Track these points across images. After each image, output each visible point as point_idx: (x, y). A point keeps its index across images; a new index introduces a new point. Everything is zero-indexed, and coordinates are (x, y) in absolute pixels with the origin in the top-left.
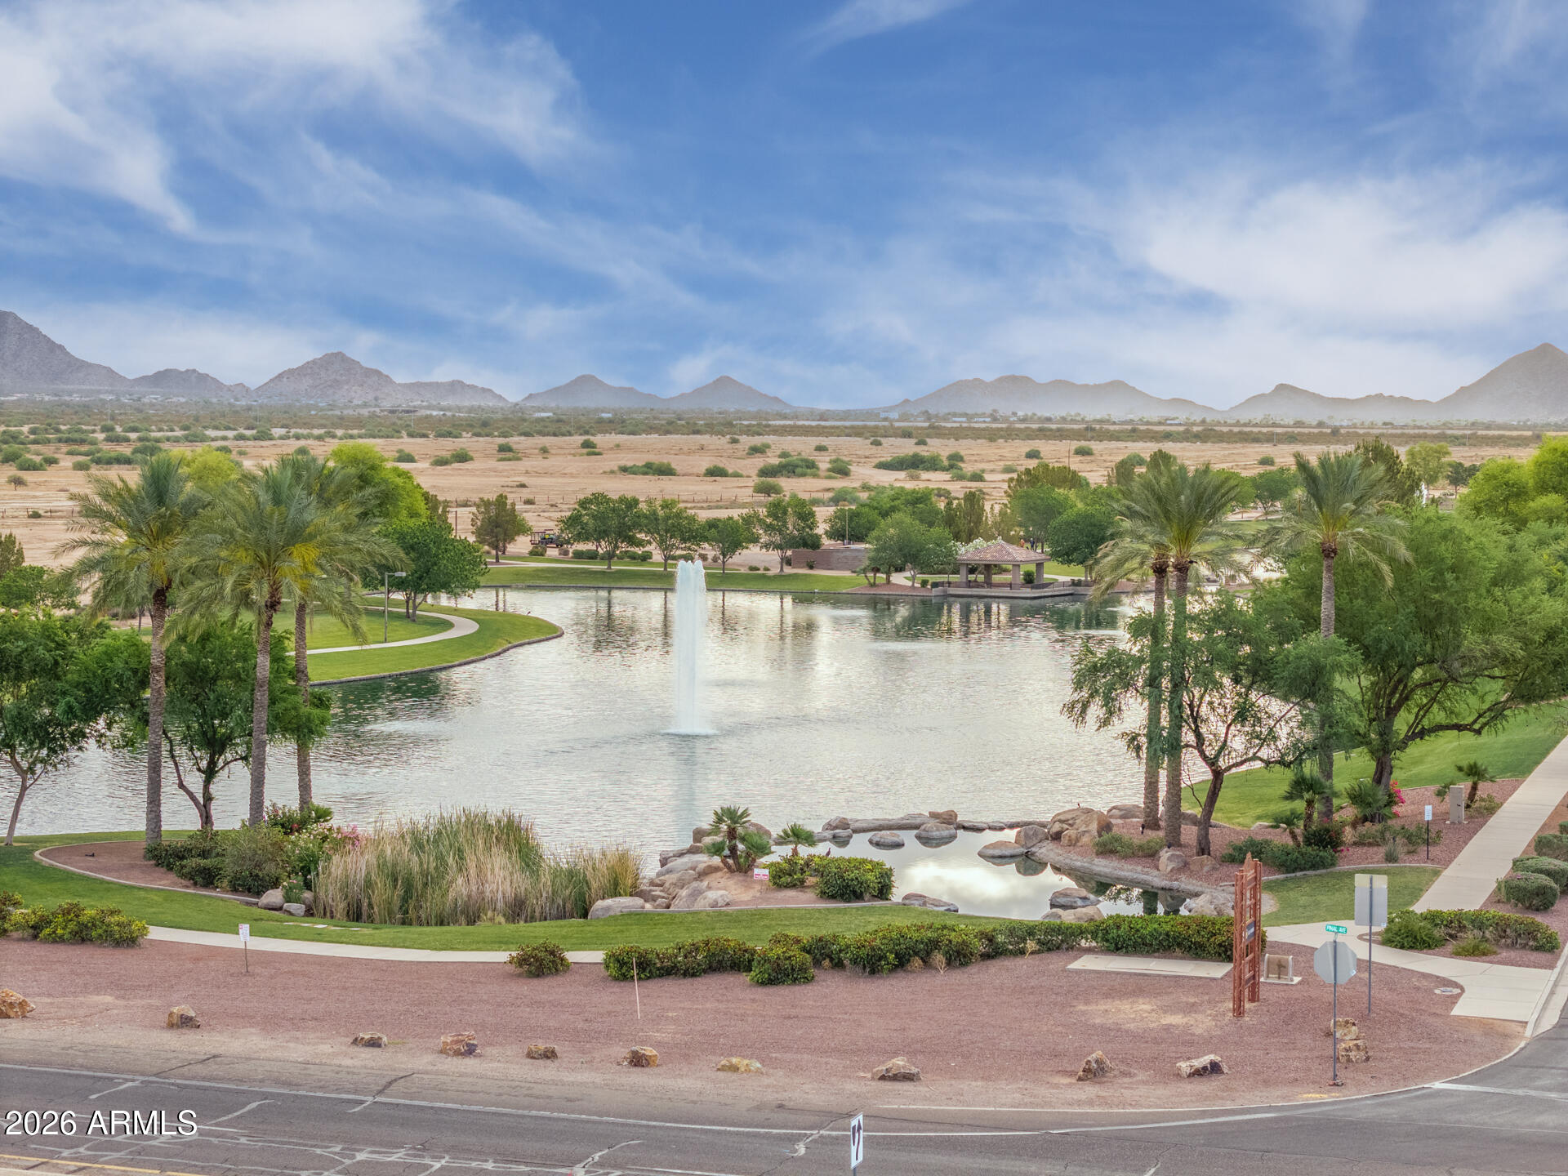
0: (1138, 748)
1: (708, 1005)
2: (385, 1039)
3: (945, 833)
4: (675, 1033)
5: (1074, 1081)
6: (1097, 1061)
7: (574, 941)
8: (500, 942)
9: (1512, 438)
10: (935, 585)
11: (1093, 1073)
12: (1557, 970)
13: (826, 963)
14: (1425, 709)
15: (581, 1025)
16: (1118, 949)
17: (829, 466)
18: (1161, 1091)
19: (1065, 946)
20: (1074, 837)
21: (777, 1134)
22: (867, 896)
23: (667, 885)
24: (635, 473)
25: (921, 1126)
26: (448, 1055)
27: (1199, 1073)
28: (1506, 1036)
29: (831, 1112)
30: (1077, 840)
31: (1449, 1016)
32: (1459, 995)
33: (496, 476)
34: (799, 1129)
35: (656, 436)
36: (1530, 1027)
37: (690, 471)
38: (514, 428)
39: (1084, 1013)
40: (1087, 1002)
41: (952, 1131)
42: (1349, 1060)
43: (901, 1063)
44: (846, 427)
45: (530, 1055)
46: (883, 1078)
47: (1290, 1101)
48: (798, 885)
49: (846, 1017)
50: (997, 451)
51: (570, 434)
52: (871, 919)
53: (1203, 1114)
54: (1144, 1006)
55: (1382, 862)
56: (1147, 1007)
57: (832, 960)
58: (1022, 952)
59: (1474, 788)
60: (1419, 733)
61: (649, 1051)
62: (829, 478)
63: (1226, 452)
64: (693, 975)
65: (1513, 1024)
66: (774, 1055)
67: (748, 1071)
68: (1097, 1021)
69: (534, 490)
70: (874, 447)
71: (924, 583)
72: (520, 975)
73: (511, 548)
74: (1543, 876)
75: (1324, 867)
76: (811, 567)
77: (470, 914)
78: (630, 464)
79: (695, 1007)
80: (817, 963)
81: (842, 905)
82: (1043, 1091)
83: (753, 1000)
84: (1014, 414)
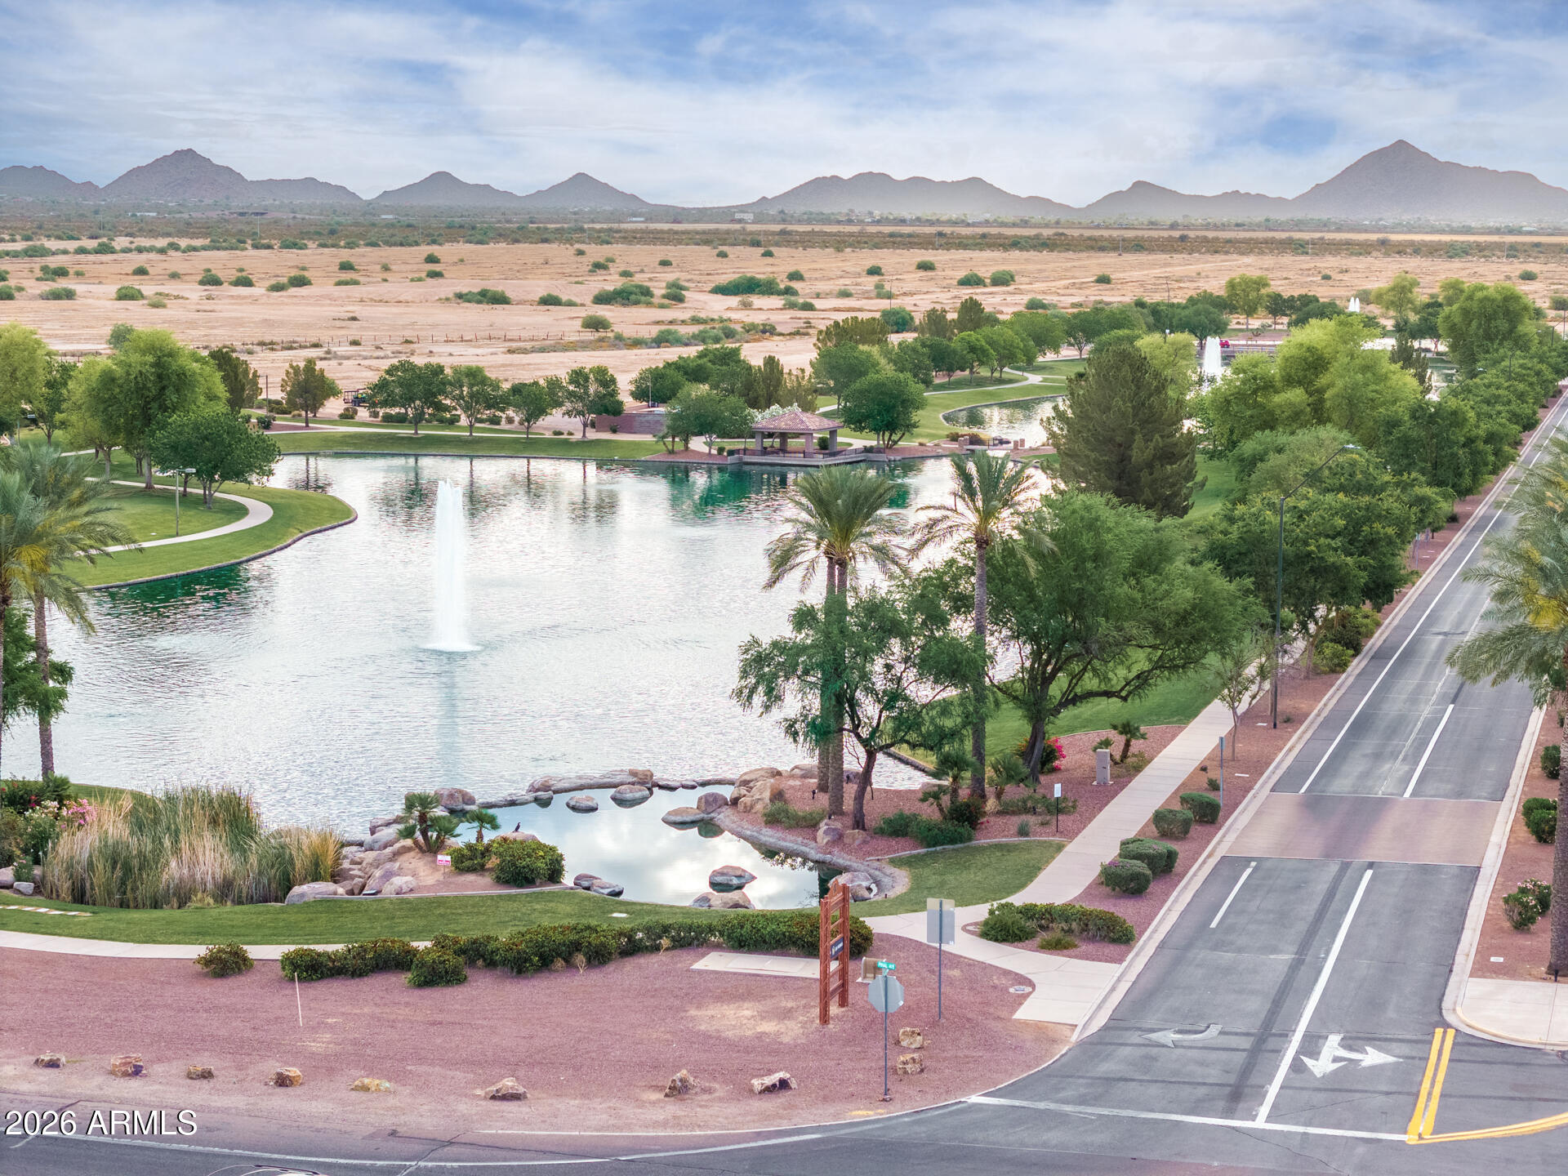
0: (795, 735)
1: (366, 1010)
2: (63, 1060)
3: (638, 795)
4: (329, 1043)
5: (661, 1096)
6: (681, 1080)
7: (267, 931)
8: (198, 933)
9: (1359, 244)
10: (731, 453)
11: (678, 1091)
12: (1125, 964)
13: (480, 963)
14: (1077, 677)
15: (248, 1034)
16: (741, 946)
17: (664, 292)
18: (732, 1109)
19: (696, 942)
20: (749, 804)
21: (381, 1166)
22: (538, 881)
23: (364, 864)
24: (469, 301)
25: (508, 1154)
26: (116, 1075)
27: (770, 1090)
28: (1054, 1041)
29: (434, 1140)
30: (752, 807)
31: (1010, 1020)
32: (1030, 993)
33: (330, 305)
34: (402, 1160)
35: (504, 245)
36: (1078, 1030)
37: (526, 298)
38: (362, 236)
39: (693, 1019)
40: (699, 1007)
41: (534, 1159)
42: (906, 1072)
43: (510, 1084)
44: (697, 233)
45: (190, 1076)
46: (493, 1098)
47: (839, 1119)
48: (480, 869)
49: (485, 1023)
50: (840, 264)
51: (417, 244)
52: (537, 906)
53: (759, 1135)
54: (747, 1011)
55: (1015, 836)
56: (748, 1013)
57: (485, 960)
58: (657, 948)
59: (1127, 745)
60: (1072, 699)
61: (293, 1071)
62: (662, 306)
63: (1069, 265)
64: (361, 975)
65: (1064, 1028)
66: (409, 1068)
67: (378, 1090)
68: (703, 1028)
69: (364, 324)
70: (720, 259)
71: (721, 450)
72: (206, 975)
73: (322, 412)
74: (1138, 862)
75: (962, 842)
76: (614, 431)
77: (182, 896)
78: (465, 290)
79: (355, 1011)
80: (471, 963)
81: (514, 891)
82: (629, 1111)
83: (407, 1004)
84: (871, 213)
